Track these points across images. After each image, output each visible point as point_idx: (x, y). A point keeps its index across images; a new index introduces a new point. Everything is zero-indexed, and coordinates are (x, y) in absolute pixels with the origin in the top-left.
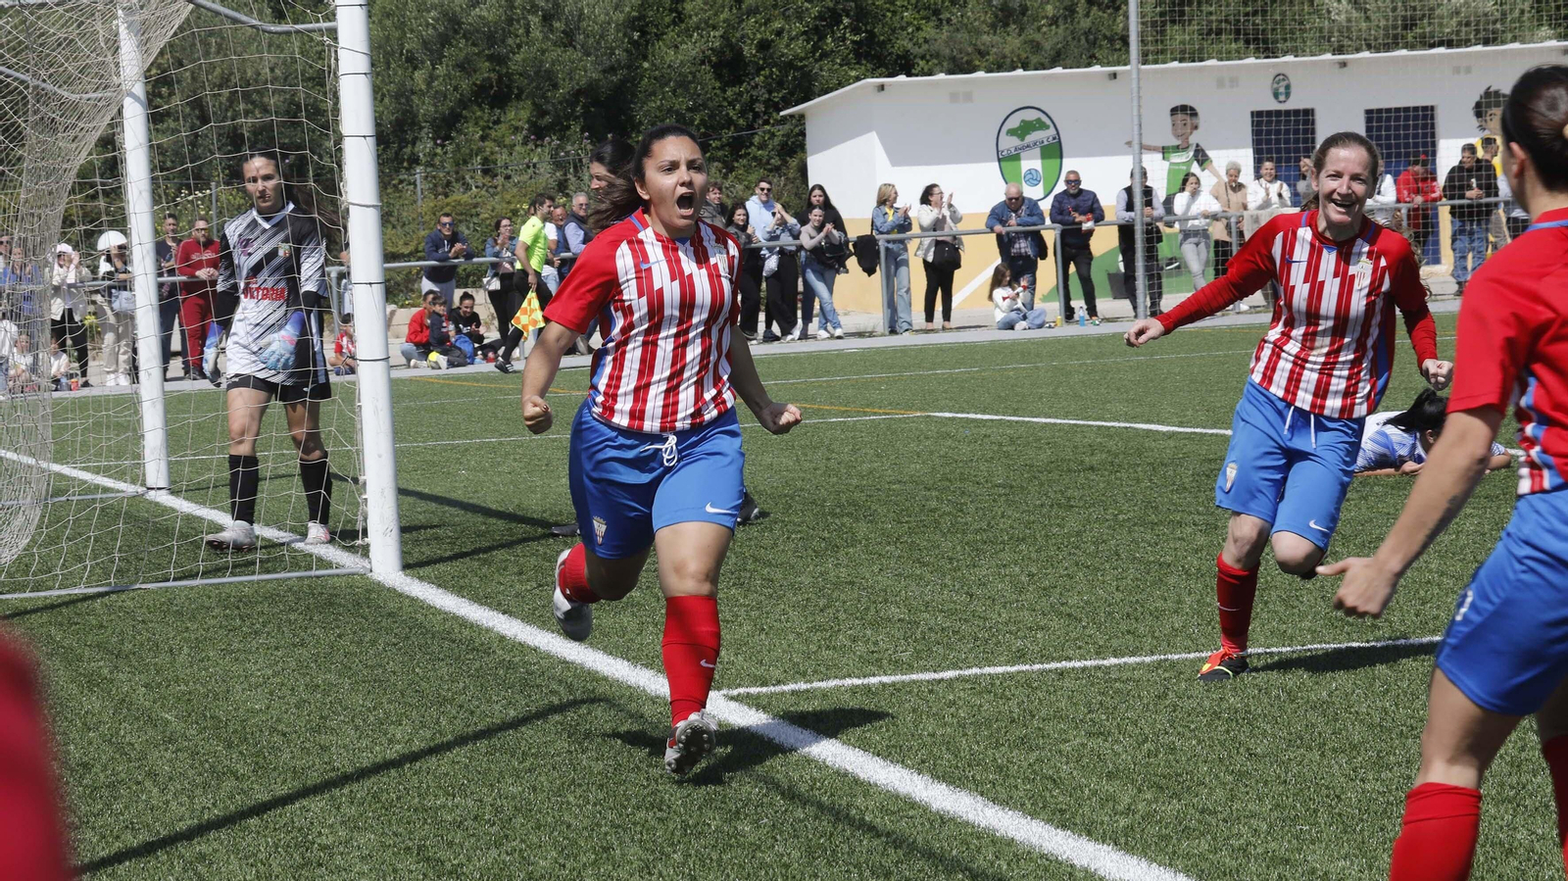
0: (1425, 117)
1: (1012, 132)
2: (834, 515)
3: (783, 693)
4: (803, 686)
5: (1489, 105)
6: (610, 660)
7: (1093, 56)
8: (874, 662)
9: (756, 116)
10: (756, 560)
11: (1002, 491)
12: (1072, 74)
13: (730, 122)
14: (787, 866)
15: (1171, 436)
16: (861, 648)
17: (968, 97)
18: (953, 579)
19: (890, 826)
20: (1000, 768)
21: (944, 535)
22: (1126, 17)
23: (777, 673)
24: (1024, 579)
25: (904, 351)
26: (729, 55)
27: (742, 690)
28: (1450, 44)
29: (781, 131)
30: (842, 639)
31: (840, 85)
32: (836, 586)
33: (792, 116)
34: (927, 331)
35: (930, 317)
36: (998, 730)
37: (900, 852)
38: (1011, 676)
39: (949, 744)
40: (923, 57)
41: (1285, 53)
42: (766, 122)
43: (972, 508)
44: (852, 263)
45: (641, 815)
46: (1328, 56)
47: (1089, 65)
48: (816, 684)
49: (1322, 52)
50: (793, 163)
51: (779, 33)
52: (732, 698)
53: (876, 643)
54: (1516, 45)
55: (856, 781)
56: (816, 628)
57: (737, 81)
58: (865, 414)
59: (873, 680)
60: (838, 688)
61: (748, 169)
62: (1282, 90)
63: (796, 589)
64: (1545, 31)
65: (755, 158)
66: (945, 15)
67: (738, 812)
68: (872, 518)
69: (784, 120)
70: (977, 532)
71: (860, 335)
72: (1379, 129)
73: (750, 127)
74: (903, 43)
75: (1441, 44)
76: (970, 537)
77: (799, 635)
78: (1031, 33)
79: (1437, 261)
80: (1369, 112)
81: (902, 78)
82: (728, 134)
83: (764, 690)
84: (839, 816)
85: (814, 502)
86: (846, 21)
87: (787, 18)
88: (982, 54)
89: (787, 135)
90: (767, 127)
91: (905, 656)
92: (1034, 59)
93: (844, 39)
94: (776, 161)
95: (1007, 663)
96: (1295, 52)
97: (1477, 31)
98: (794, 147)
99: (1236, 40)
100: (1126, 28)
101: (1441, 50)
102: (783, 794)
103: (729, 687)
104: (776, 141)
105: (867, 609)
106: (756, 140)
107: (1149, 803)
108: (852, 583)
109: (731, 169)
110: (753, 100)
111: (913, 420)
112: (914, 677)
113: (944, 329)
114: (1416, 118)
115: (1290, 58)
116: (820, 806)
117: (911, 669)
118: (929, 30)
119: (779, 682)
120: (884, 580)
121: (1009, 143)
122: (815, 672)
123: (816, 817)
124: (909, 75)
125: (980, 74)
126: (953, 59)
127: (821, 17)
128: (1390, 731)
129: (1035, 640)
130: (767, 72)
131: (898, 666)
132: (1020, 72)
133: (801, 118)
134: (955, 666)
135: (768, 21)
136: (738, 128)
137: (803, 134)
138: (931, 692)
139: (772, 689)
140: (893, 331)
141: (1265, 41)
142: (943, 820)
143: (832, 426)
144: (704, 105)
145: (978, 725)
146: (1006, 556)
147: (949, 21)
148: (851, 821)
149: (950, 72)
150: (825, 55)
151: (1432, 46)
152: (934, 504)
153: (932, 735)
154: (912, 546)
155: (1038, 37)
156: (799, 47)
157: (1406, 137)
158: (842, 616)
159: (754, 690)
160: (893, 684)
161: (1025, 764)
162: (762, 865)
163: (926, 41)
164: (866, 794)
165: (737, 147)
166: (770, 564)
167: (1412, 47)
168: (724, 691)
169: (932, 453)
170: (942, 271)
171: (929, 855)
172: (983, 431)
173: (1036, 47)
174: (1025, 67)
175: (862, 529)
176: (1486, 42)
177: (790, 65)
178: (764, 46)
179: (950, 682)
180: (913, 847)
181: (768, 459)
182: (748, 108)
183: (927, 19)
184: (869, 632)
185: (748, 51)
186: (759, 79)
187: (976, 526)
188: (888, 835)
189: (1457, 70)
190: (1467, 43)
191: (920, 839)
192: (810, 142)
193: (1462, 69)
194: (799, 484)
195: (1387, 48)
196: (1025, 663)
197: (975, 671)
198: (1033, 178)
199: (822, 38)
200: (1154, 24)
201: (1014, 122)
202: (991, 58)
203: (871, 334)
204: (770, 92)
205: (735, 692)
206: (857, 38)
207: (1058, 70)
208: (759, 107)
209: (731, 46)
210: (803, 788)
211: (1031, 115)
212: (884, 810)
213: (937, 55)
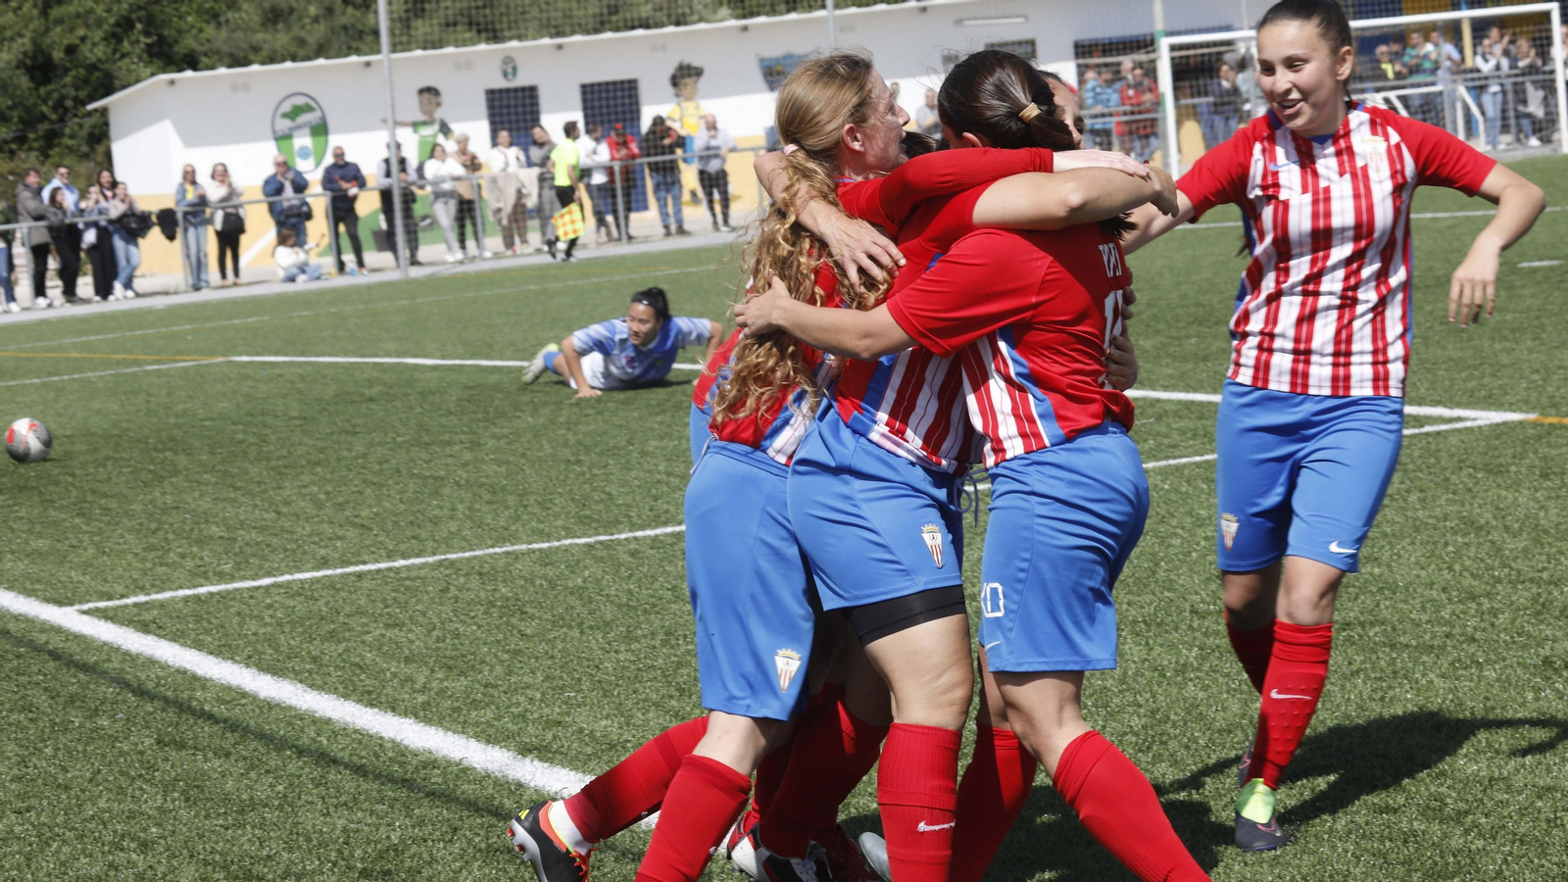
0: (630, 89)
1: (285, 115)
2: (157, 450)
3: (126, 606)
4: (142, 598)
5: (683, 77)
7: (350, 48)
8: (202, 575)
9: (66, 110)
10: (94, 492)
11: (297, 422)
12: (334, 66)
13: (43, 118)
14: (142, 753)
15: (436, 368)
16: (189, 564)
17: (246, 87)
18: (263, 500)
19: (226, 714)
20: (314, 659)
21: (251, 462)
22: (376, 12)
23: (120, 589)
24: (322, 497)
25: (203, 306)
26: (40, 59)
27: (91, 605)
28: (647, 27)
29: (89, 122)
30: (172, 557)
31: (138, 81)
32: (165, 511)
33: (96, 110)
34: (223, 287)
35: (224, 275)
36: (311, 626)
37: (236, 735)
38: (317, 580)
39: (270, 640)
40: (206, 55)
41: (510, 39)
42: (75, 116)
43: (273, 438)
45: (14, 717)
46: (546, 41)
47: (347, 55)
48: (155, 597)
49: (542, 36)
50: (100, 149)
51: (83, 39)
52: (84, 612)
53: (201, 559)
54: (702, 26)
55: (195, 677)
56: (151, 548)
57: (47, 81)
58: (176, 361)
59: (202, 590)
60: (173, 599)
61: (61, 155)
62: (510, 70)
63: (131, 516)
64: (724, 11)
65: (68, 147)
66: (222, 19)
67: (96, 710)
68: (189, 452)
69: (90, 114)
70: (279, 458)
71: (166, 293)
72: (592, 100)
73: (62, 120)
74: (189, 43)
75: (641, 26)
76: (274, 463)
77: (136, 555)
78: (296, 31)
79: (645, 208)
80: (584, 87)
81: (189, 73)
82: (43, 127)
83: (110, 603)
84: (183, 707)
85: (139, 440)
86: (139, 26)
87: (87, 26)
88: (256, 49)
89: (94, 127)
90: (76, 120)
91: (227, 568)
92: (301, 53)
93: (138, 41)
94: (85, 149)
95: (314, 569)
96: (520, 38)
97: (669, 16)
98: (99, 136)
99: (470, 30)
100: (377, 23)
101: (640, 32)
102: (133, 692)
103: (81, 603)
104: (84, 133)
105: (192, 530)
106: (67, 131)
107: (441, 681)
108: (177, 508)
109: (47, 156)
110: (63, 98)
111: (217, 365)
112: (236, 585)
113: (235, 285)
115: (514, 44)
116: (166, 700)
117: (233, 579)
118: (210, 30)
119: (122, 596)
120: (205, 504)
121: (284, 125)
122: (153, 586)
123: (163, 710)
124: (195, 69)
125: (255, 68)
126: (232, 55)
127: (118, 24)
128: (635, 609)
129: (336, 548)
130: (73, 73)
131: (222, 577)
132: (289, 64)
133: (104, 111)
134: (269, 574)
135: (72, 30)
136: (51, 122)
137: (106, 124)
138: (251, 597)
139: (117, 603)
141: (494, 31)
142: (270, 706)
143: (148, 373)
144: (21, 103)
145: (292, 623)
146: (306, 478)
147: (227, 21)
148: (192, 711)
149: (230, 66)
150: (123, 56)
151: (633, 28)
152: (240, 436)
153: (255, 634)
154: (226, 474)
155: (303, 34)
156: (100, 51)
157: (616, 106)
158: (171, 536)
159: (102, 604)
160: (219, 593)
161: (335, 654)
162: (121, 753)
163: (208, 40)
164: (204, 688)
165: (51, 139)
166: (105, 495)
167: (617, 29)
168: (77, 607)
169: (235, 392)
170: (231, 236)
171: (261, 736)
172: (277, 371)
173: (301, 42)
174: (294, 59)
175: (182, 460)
176: (678, 24)
177: (92, 68)
178: (71, 50)
179: (267, 589)
180: (246, 730)
181: (96, 405)
182: (59, 105)
183: (208, 22)
184: (195, 549)
185: (58, 55)
186: (68, 79)
187: (279, 454)
188: (225, 721)
189: (654, 48)
190: (659, 25)
191: (252, 723)
192: (114, 130)
193: (659, 47)
194: (125, 425)
195: (596, 31)
196: (328, 568)
197: (287, 577)
198: (304, 153)
199: (120, 41)
200: (400, 19)
201: (286, 107)
202: (264, 53)
203: (176, 293)
204: (77, 89)
205: (86, 607)
206: (149, 41)
207: (321, 61)
208: (69, 103)
209: (42, 52)
210: (150, 685)
211: (300, 101)
212: (220, 701)
213: (218, 52)
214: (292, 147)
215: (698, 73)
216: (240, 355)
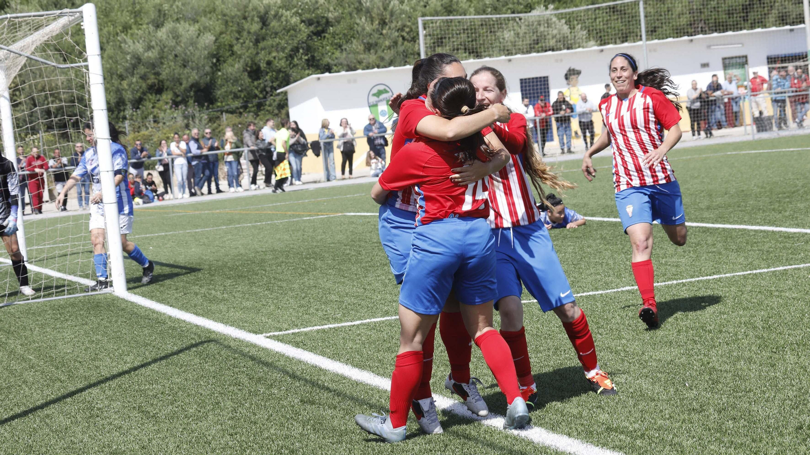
0: (544, 81)
1: (374, 95)
2: (307, 258)
3: (288, 334)
4: (296, 331)
5: (570, 75)
6: (215, 324)
7: (406, 62)
8: (326, 319)
9: (267, 93)
10: (275, 279)
11: (376, 245)
12: (398, 70)
13: (256, 96)
14: (293, 406)
16: (320, 313)
17: (355, 81)
18: (357, 283)
19: (335, 388)
20: (380, 361)
21: (353, 264)
22: (419, 44)
23: (285, 326)
24: (387, 281)
25: (333, 188)
26: (255, 68)
27: (271, 334)
28: (553, 50)
29: (278, 98)
30: (312, 310)
31: (302, 78)
32: (309, 288)
33: (282, 92)
34: (344, 179)
35: (343, 172)
36: (379, 344)
37: (340, 398)
38: (383, 322)
39: (358, 352)
40: (335, 65)
41: (485, 57)
42: (271, 95)
43: (364, 252)
44: (310, 152)
45: (231, 388)
46: (503, 57)
47: (405, 65)
48: (302, 330)
49: (501, 55)
50: (284, 112)
51: (275, 58)
52: (267, 337)
53: (326, 311)
54: (580, 49)
55: (321, 369)
56: (301, 306)
57: (258, 78)
58: (318, 215)
59: (326, 327)
60: (311, 331)
61: (264, 115)
63: (292, 290)
64: (592, 42)
65: (267, 111)
66: (344, 47)
67: (272, 385)
68: (322, 259)
69: (279, 94)
70: (366, 262)
71: (315, 182)
72: (526, 86)
73: (265, 97)
74: (327, 60)
75: (550, 50)
76: (364, 265)
77: (294, 309)
78: (380, 53)
79: (552, 140)
80: (521, 80)
81: (327, 74)
82: (256, 101)
83: (281, 333)
84: (314, 384)
85: (298, 253)
86: (301, 51)
87: (278, 52)
88: (360, 62)
89: (281, 101)
90: (272, 97)
91: (339, 316)
92: (382, 64)
93: (301, 58)
94: (276, 111)
95: (381, 316)
96: (490, 56)
97: (564, 45)
98: (283, 105)
99: (465, 52)
100: (419, 49)
101: (550, 53)
102: (290, 376)
103: (266, 332)
104: (276, 103)
105: (322, 297)
106: (268, 103)
107: (442, 372)
108: (315, 286)
109: (258, 115)
110: (265, 86)
111: (338, 217)
112: (343, 324)
113: (350, 178)
114: (541, 81)
115: (487, 59)
116: (306, 380)
117: (341, 321)
118: (337, 54)
119: (286, 330)
120: (329, 285)
121: (373, 99)
122: (302, 324)
123: (304, 385)
124: (330, 72)
125: (360, 71)
126: (348, 66)
127: (292, 50)
128: (540, 337)
129: (392, 307)
130: (270, 74)
131: (336, 320)
132: (376, 70)
133: (286, 93)
134: (359, 319)
135: (270, 53)
136: (259, 98)
137: (287, 99)
138: (350, 330)
139: (284, 332)
140: (328, 180)
141: (477, 52)
142: (357, 383)
143: (305, 221)
144: (245, 90)
145: (370, 343)
146: (379, 272)
147: (346, 49)
148: (319, 386)
149: (347, 71)
150: (294, 66)
151: (546, 51)
152: (348, 251)
153: (351, 348)
154: (340, 270)
155: (383, 55)
156: (283, 63)
157: (537, 89)
158: (312, 300)
159: (276, 333)
160: (334, 328)
161: (390, 358)
162: (283, 406)
163: (336, 58)
164: (325, 374)
165: (260, 106)
166: (281, 280)
167: (538, 52)
168: (264, 334)
169: (346, 230)
170: (348, 154)
171: (352, 398)
172: (367, 220)
173: (382, 59)
174: (378, 67)
175: (319, 263)
176: (568, 48)
177: (279, 71)
178: (269, 63)
179: (358, 326)
180: (345, 396)
181: (278, 236)
182: (264, 89)
183: (336, 49)
184: (323, 307)
185: (263, 65)
186: (268, 78)
187: (366, 260)
188: (335, 391)
189: (557, 61)
190: (560, 49)
191: (348, 392)
192: (290, 102)
193: (559, 60)
194: (292, 246)
195: (529, 52)
196: (388, 316)
197: (368, 320)
198: (383, 113)
199: (293, 58)
200: (431, 47)
201: (375, 91)
202: (364, 64)
203: (319, 182)
204: (272, 82)
205: (268, 335)
206: (306, 58)
207: (392, 68)
208: (268, 89)
209: (256, 64)
210: (298, 373)
211: (382, 88)
212: (332, 381)
213: (341, 64)
214: (377, 110)
215: (578, 73)
216: (350, 212)
